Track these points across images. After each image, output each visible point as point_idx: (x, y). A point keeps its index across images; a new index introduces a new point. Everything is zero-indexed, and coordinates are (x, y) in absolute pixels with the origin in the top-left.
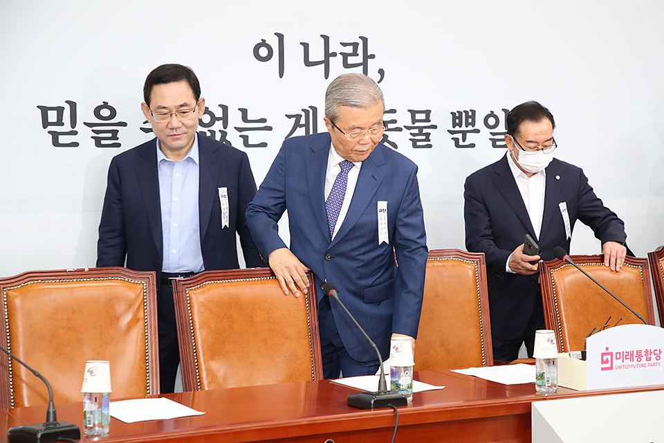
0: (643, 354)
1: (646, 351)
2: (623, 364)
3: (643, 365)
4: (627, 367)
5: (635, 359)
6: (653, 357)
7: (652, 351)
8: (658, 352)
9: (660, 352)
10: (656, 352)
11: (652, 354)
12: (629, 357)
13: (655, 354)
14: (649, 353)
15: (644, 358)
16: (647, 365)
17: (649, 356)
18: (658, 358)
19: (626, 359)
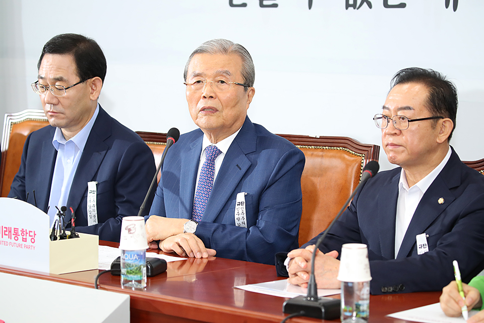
0: (20, 233)
1: (23, 231)
2: (2, 239)
3: (20, 245)
4: (5, 243)
5: (13, 236)
6: (29, 238)
7: (28, 232)
8: (32, 234)
9: (35, 234)
10: (31, 234)
11: (28, 235)
12: (7, 233)
13: (30, 236)
14: (25, 233)
15: (20, 238)
16: (23, 245)
17: (25, 237)
18: (33, 241)
19: (5, 234)
